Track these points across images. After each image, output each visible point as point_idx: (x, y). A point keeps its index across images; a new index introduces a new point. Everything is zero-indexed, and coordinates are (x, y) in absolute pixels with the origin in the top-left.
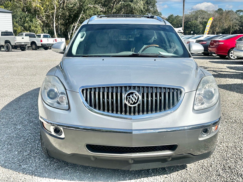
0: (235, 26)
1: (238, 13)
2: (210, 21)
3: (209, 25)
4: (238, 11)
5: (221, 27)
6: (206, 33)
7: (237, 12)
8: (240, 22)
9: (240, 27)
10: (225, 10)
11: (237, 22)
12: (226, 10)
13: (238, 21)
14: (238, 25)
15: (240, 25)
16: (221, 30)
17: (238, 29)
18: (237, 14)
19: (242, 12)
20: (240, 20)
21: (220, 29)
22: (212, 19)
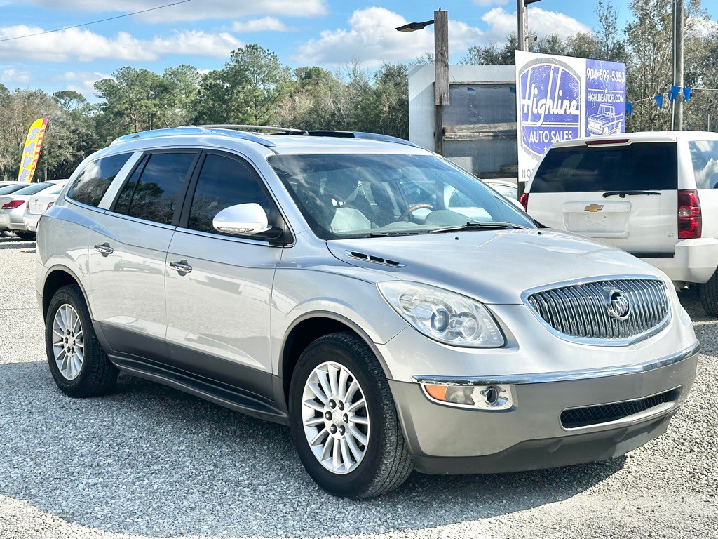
0: (60, 147)
1: (62, 101)
2: (35, 130)
3: (33, 144)
4: (62, 95)
5: (10, 149)
6: (26, 172)
7: (58, 96)
8: (74, 132)
9: (78, 150)
10: (18, 91)
11: (64, 132)
12: (21, 89)
13: (68, 129)
14: (71, 144)
15: (76, 143)
16: (13, 162)
17: (72, 159)
18: (59, 105)
19: (75, 98)
20: (72, 128)
21: (9, 158)
22: (44, 123)
